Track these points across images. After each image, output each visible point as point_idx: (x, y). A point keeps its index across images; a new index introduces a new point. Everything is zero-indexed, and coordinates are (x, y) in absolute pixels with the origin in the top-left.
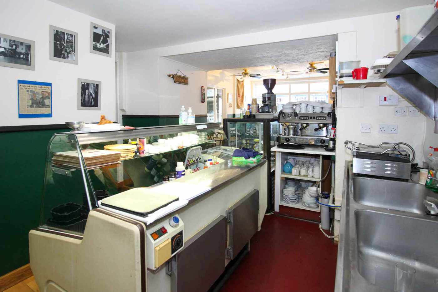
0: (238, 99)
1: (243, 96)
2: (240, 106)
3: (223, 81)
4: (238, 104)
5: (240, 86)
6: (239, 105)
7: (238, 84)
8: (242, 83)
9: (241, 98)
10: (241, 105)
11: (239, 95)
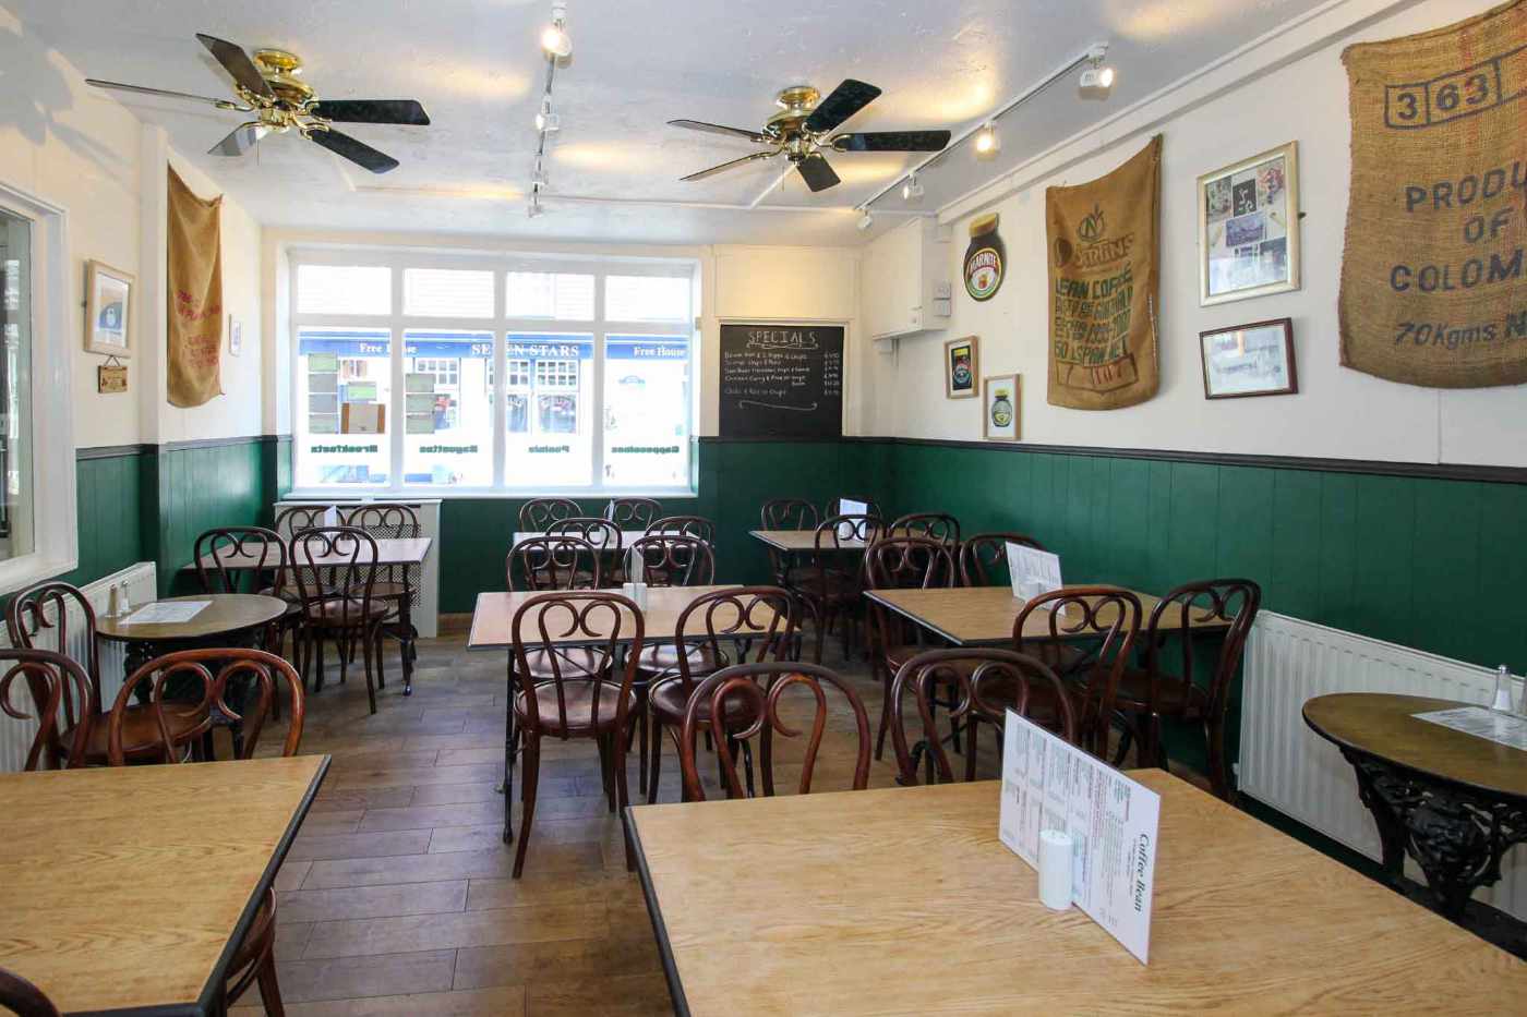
0: (182, 331)
1: (214, 308)
2: (196, 385)
3: (39, 139)
4: (175, 369)
5: (189, 230)
6: (191, 372)
7: (178, 208)
8: (206, 213)
9: (197, 326)
10: (202, 379)
11: (185, 297)
